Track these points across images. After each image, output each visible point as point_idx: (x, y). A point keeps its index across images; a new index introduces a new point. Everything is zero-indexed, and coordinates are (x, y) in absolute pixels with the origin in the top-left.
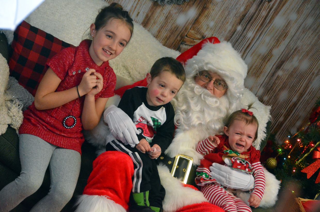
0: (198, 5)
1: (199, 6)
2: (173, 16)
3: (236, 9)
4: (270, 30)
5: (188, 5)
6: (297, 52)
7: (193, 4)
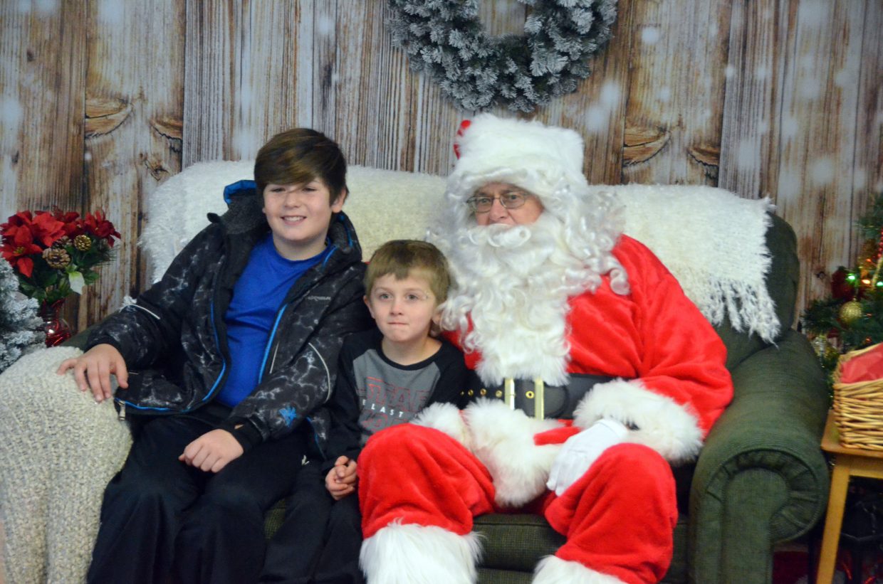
0: (615, 71)
1: (618, 73)
2: (574, 121)
3: (700, 36)
4: (802, 41)
7: (604, 75)
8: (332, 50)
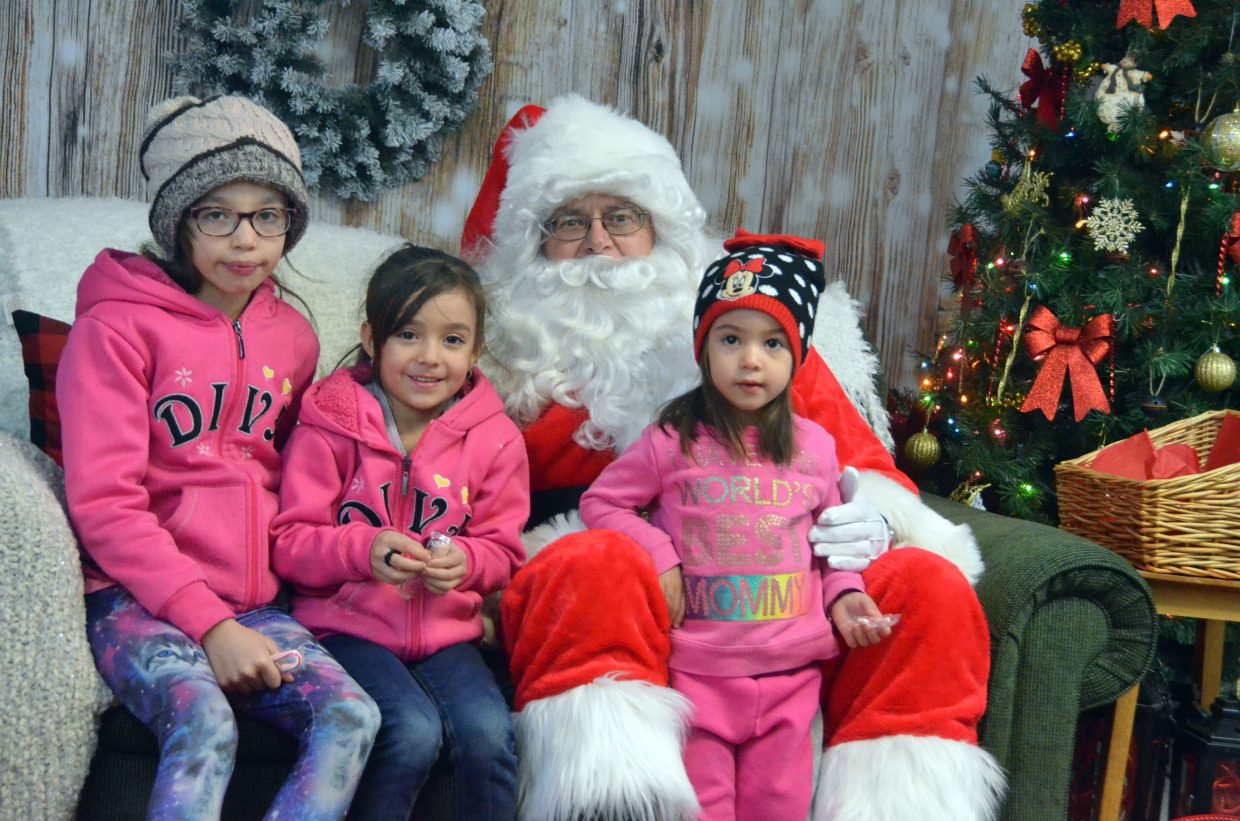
0: (471, 158)
1: (475, 159)
2: (417, 222)
4: (700, 136)
5: (444, 169)
6: (803, 163)
7: (456, 161)
8: (79, 90)
